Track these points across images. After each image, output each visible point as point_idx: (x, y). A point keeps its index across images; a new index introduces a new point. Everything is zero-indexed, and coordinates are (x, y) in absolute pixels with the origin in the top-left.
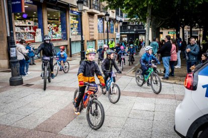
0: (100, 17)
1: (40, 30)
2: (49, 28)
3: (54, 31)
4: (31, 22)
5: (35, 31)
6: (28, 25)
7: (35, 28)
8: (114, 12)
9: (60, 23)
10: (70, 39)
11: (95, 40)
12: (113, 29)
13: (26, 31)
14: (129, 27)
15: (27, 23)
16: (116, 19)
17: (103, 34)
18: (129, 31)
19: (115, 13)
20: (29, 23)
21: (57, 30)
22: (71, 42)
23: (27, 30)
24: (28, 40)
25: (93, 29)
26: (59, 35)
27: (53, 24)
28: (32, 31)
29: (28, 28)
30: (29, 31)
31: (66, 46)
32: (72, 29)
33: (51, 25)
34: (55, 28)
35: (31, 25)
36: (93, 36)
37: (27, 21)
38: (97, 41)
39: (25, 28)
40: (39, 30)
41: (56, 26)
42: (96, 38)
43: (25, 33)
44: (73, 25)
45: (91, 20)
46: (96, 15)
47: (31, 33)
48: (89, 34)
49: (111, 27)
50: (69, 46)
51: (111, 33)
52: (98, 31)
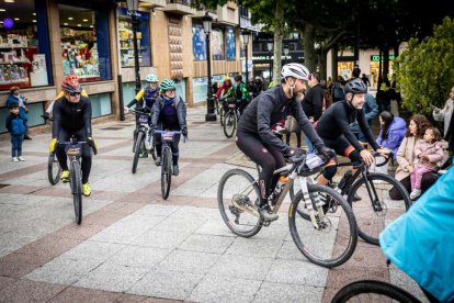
0: (197, 21)
1: (43, 57)
2: (66, 51)
3: (79, 58)
4: (20, 38)
5: (31, 59)
6: (13, 46)
7: (30, 54)
8: (233, 10)
9: (95, 39)
10: (120, 77)
11: (186, 79)
12: (235, 49)
13: (7, 60)
15: (10, 41)
16: (239, 26)
17: (206, 62)
19: (237, 11)
20: (15, 42)
21: (88, 56)
22: (122, 85)
23: (10, 57)
24: (13, 81)
25: (179, 51)
26: (92, 68)
27: (77, 42)
28: (23, 59)
29: (14, 53)
30: (16, 60)
31: (111, 94)
32: (124, 52)
33: (73, 43)
34: (82, 51)
35: (19, 46)
36: (180, 67)
37: (11, 37)
38: (190, 79)
39: (6, 55)
40: (39, 58)
41: (84, 45)
42: (188, 72)
43: (5, 65)
44: (127, 42)
45: (173, 29)
46: (187, 19)
47: (19, 64)
48: (171, 65)
49: (228, 45)
50: (117, 94)
51: (229, 59)
52: (192, 58)
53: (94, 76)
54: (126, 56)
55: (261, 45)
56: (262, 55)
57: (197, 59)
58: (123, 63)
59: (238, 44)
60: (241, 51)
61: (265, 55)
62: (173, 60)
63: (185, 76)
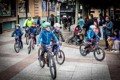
9: (10, 3)
10: (18, 16)
12: (55, 8)
14: (67, 7)
17: (46, 12)
18: (67, 10)
21: (7, 9)
22: (19, 19)
25: (38, 8)
26: (9, 12)
27: (4, 4)
31: (15, 21)
32: (20, 7)
33: (2, 4)
34: (5, 7)
36: (38, 13)
38: (41, 17)
41: (6, 5)
44: (21, 4)
48: (35, 12)
49: (53, 6)
51: (53, 11)
52: (42, 10)
53: (9, 15)
54: (20, 9)
55: (63, 7)
56: (63, 10)
57: (43, 11)
58: (19, 11)
59: (56, 6)
60: (57, 9)
61: (64, 10)
62: (36, 11)
63: (39, 16)
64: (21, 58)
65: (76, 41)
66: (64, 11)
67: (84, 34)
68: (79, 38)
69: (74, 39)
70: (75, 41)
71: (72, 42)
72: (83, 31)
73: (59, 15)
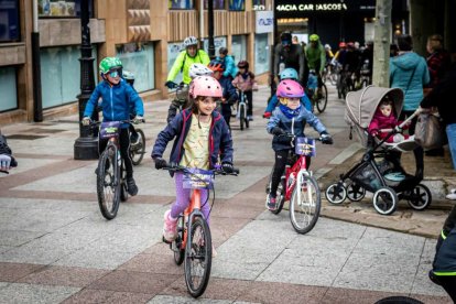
10: (35, 36)
11: (156, 44)
17: (192, 12)
18: (313, 2)
22: (38, 52)
31: (16, 69)
36: (145, 21)
38: (164, 45)
42: (159, 31)
48: (129, 15)
50: (29, 70)
51: (232, 9)
52: (167, 4)
56: (292, 2)
57: (175, 6)
61: (296, 3)
62: (133, 8)
63: (153, 38)
64: (59, 288)
65: (383, 184)
66: (294, 8)
67: (429, 141)
68: (398, 169)
69: (367, 174)
70: (375, 182)
71: (355, 191)
72: (426, 126)
73: (270, 29)
